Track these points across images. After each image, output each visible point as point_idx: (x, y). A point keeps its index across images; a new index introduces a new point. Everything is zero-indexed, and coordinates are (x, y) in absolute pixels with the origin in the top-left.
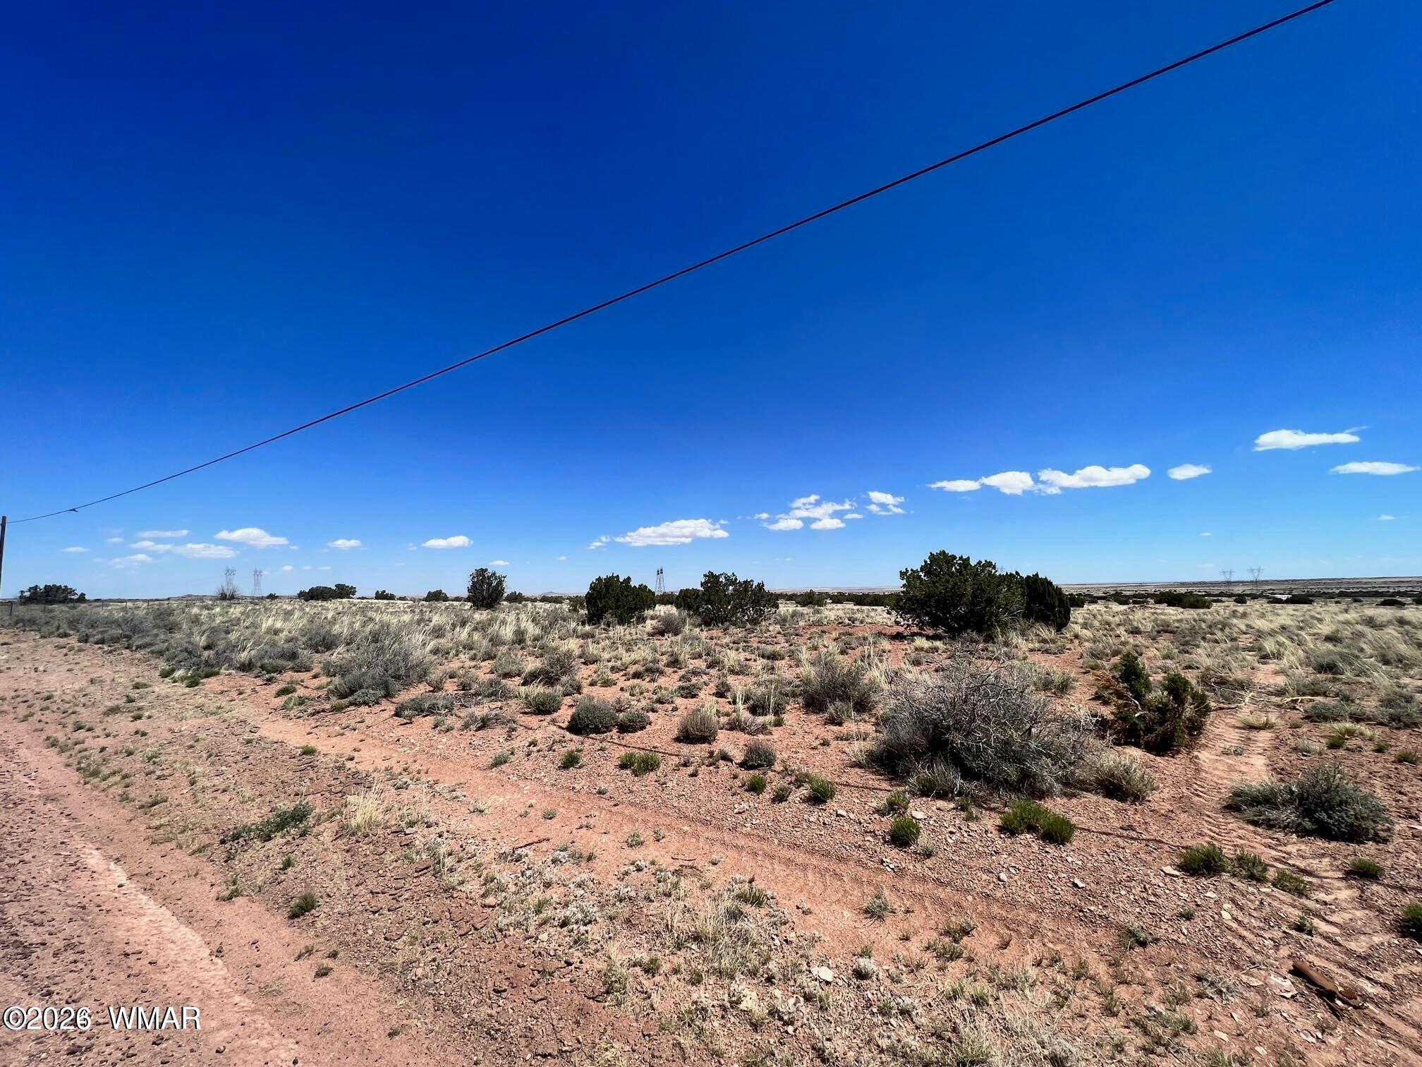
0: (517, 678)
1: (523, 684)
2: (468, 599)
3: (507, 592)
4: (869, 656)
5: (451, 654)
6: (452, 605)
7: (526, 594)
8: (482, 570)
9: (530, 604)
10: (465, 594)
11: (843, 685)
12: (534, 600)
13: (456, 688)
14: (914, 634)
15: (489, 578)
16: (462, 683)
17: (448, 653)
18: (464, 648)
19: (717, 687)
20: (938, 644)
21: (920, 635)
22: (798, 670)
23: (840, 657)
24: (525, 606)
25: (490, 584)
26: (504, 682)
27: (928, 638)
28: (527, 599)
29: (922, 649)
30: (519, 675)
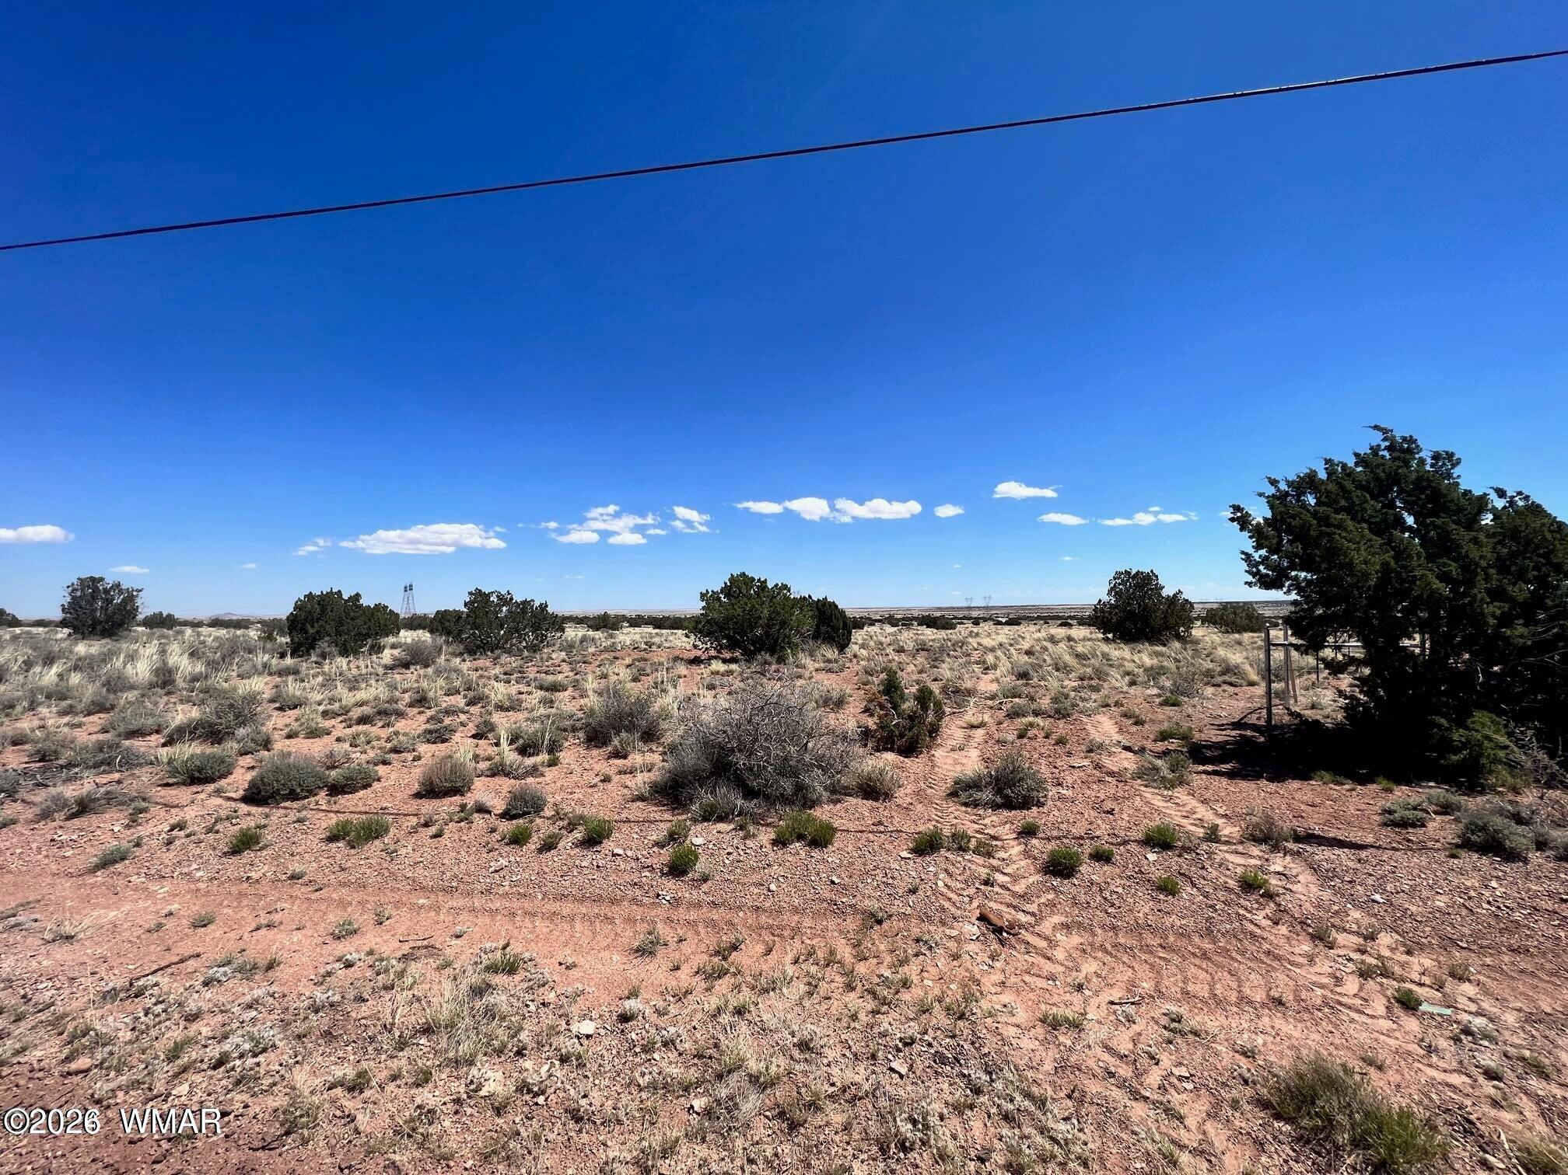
0: (154, 737)
1: (164, 745)
2: (63, 624)
3: (144, 612)
4: (662, 682)
5: (19, 708)
6: (29, 633)
7: (178, 615)
8: (93, 579)
9: (189, 631)
10: (57, 615)
11: (631, 714)
12: (196, 624)
13: (26, 759)
14: (711, 658)
15: (107, 591)
16: (38, 752)
17: (12, 707)
18: (48, 697)
19: (477, 727)
20: (734, 667)
21: (715, 658)
22: (582, 702)
23: (629, 685)
24: (181, 633)
25: (109, 601)
26: (127, 743)
27: (725, 661)
28: (185, 623)
29: (717, 673)
30: (158, 732)
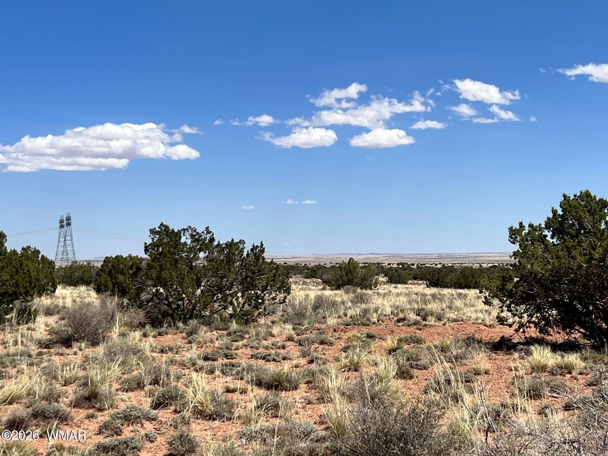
4: (449, 382)
11: (402, 437)
14: (530, 342)
19: (171, 444)
20: (573, 358)
21: (540, 342)
22: (323, 409)
23: (397, 384)
27: (555, 347)
29: (542, 368)
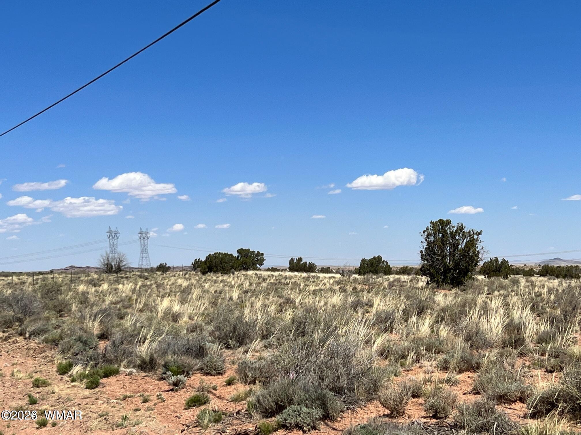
0: (518, 405)
1: (533, 416)
2: (423, 271)
3: (484, 258)
5: (409, 360)
6: (398, 280)
7: (514, 261)
8: (441, 222)
9: (523, 281)
10: (416, 262)
12: (529, 273)
13: (423, 414)
15: (453, 235)
16: (432, 406)
17: (404, 357)
18: (428, 349)
24: (516, 282)
25: (455, 246)
26: (499, 409)
28: (517, 271)
30: (522, 400)
